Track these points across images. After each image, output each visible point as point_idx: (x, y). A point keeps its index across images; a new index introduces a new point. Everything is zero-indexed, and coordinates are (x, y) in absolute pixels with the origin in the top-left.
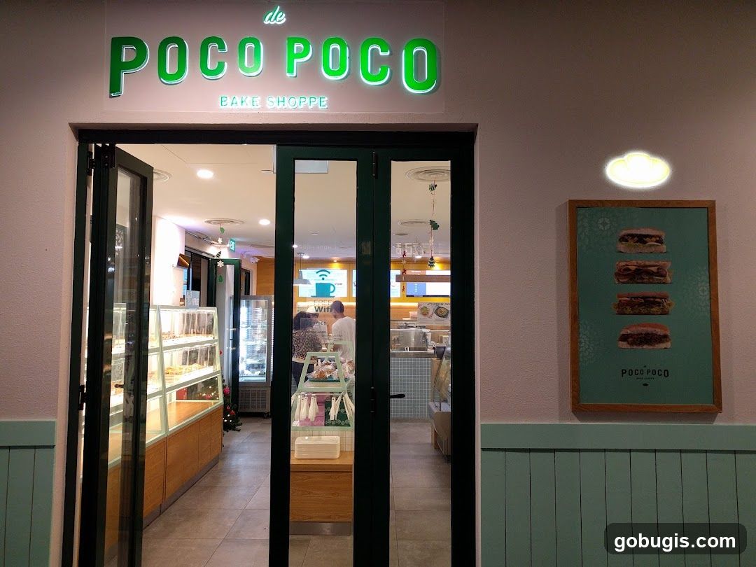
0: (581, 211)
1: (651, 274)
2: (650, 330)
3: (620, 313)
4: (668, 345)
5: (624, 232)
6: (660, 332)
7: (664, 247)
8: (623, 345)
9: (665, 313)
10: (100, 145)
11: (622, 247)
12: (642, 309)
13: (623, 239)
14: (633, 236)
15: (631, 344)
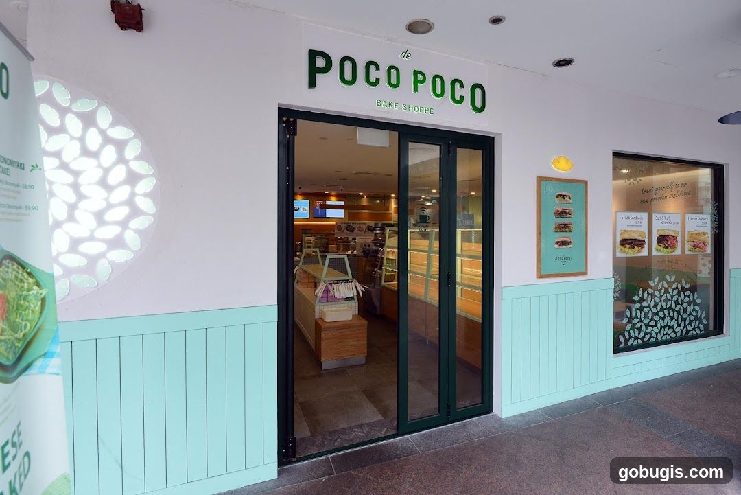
0: (542, 182)
1: (566, 213)
2: (565, 239)
3: (556, 232)
4: (571, 246)
5: (558, 194)
6: (569, 240)
7: (571, 201)
8: (556, 246)
9: (571, 231)
10: (291, 120)
11: (557, 200)
12: (563, 230)
13: (557, 197)
14: (561, 195)
15: (560, 245)
